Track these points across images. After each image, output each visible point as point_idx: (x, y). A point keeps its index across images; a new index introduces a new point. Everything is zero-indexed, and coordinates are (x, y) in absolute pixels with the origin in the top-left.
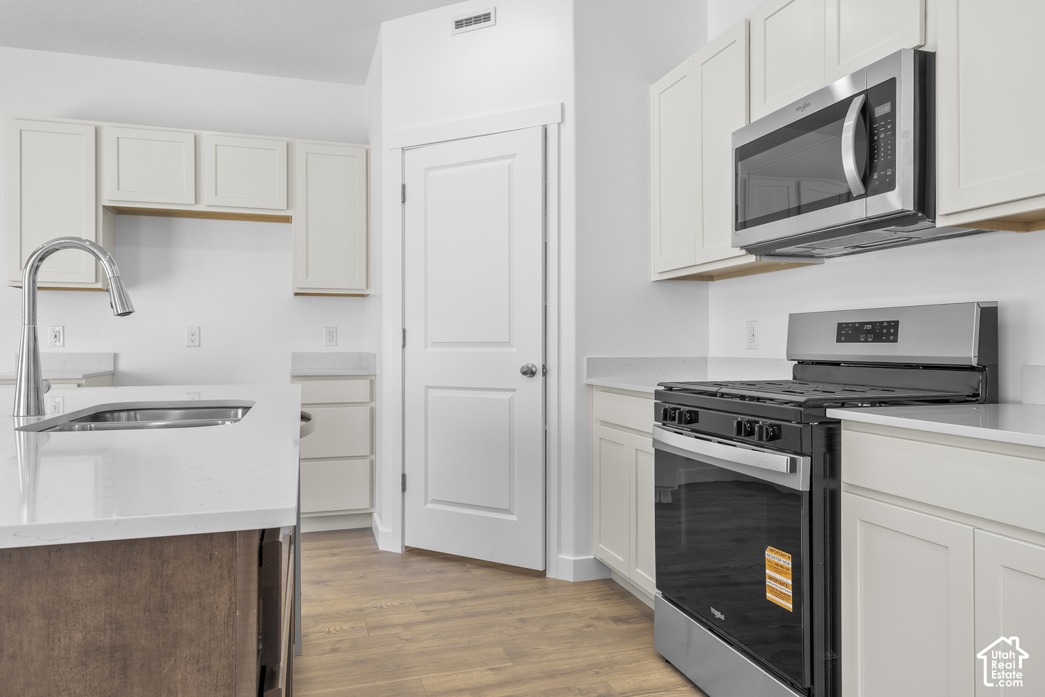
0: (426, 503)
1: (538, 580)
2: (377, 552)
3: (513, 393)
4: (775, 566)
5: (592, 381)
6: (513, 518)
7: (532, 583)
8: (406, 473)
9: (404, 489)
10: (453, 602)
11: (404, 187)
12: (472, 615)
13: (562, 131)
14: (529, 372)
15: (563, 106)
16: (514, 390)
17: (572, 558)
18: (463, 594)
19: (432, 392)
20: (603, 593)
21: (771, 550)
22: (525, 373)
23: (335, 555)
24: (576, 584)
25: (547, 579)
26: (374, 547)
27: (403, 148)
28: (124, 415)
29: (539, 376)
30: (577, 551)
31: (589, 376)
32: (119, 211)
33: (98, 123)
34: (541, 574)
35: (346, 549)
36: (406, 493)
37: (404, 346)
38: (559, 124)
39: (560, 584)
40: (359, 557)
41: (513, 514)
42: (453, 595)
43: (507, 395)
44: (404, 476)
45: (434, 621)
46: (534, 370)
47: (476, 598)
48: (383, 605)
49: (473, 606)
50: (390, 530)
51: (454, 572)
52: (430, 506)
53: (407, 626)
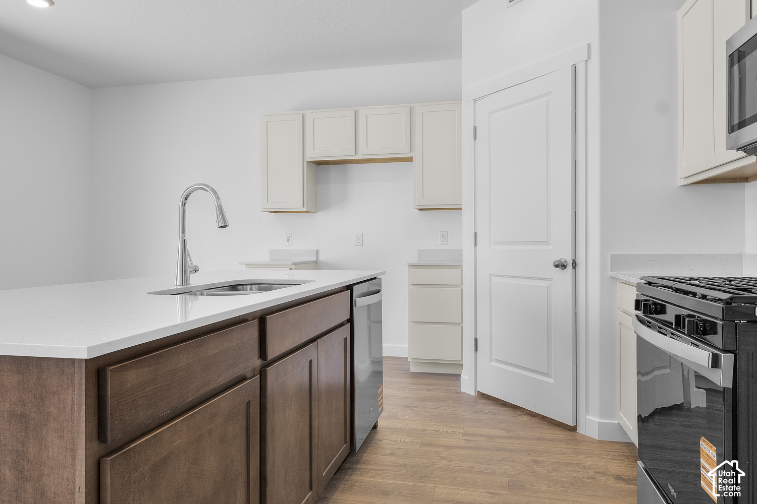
0: (491, 361)
1: (568, 433)
2: (459, 392)
3: (550, 282)
4: (706, 456)
5: (613, 274)
6: (551, 381)
7: (562, 434)
8: (478, 338)
9: (476, 349)
10: (490, 437)
11: (475, 128)
12: (498, 450)
13: (589, 66)
14: (561, 265)
15: (589, 46)
16: (551, 280)
17: (598, 420)
18: (503, 433)
19: (495, 279)
20: (620, 453)
21: (704, 441)
22: (557, 266)
23: (429, 390)
24: (601, 442)
25: (577, 434)
26: (458, 389)
27: (475, 100)
28: (249, 287)
29: (570, 268)
30: (602, 415)
31: (612, 269)
32: (319, 163)
33: (303, 112)
34: (573, 429)
35: (439, 387)
36: (478, 352)
37: (476, 244)
38: (586, 61)
39: (587, 440)
40: (444, 394)
41: (551, 378)
42: (494, 432)
43: (545, 284)
44: (476, 340)
45: (469, 448)
46: (566, 264)
47: (510, 438)
48: (441, 430)
49: (504, 443)
50: (467, 378)
51: (505, 415)
52: (493, 363)
53: (448, 447)
